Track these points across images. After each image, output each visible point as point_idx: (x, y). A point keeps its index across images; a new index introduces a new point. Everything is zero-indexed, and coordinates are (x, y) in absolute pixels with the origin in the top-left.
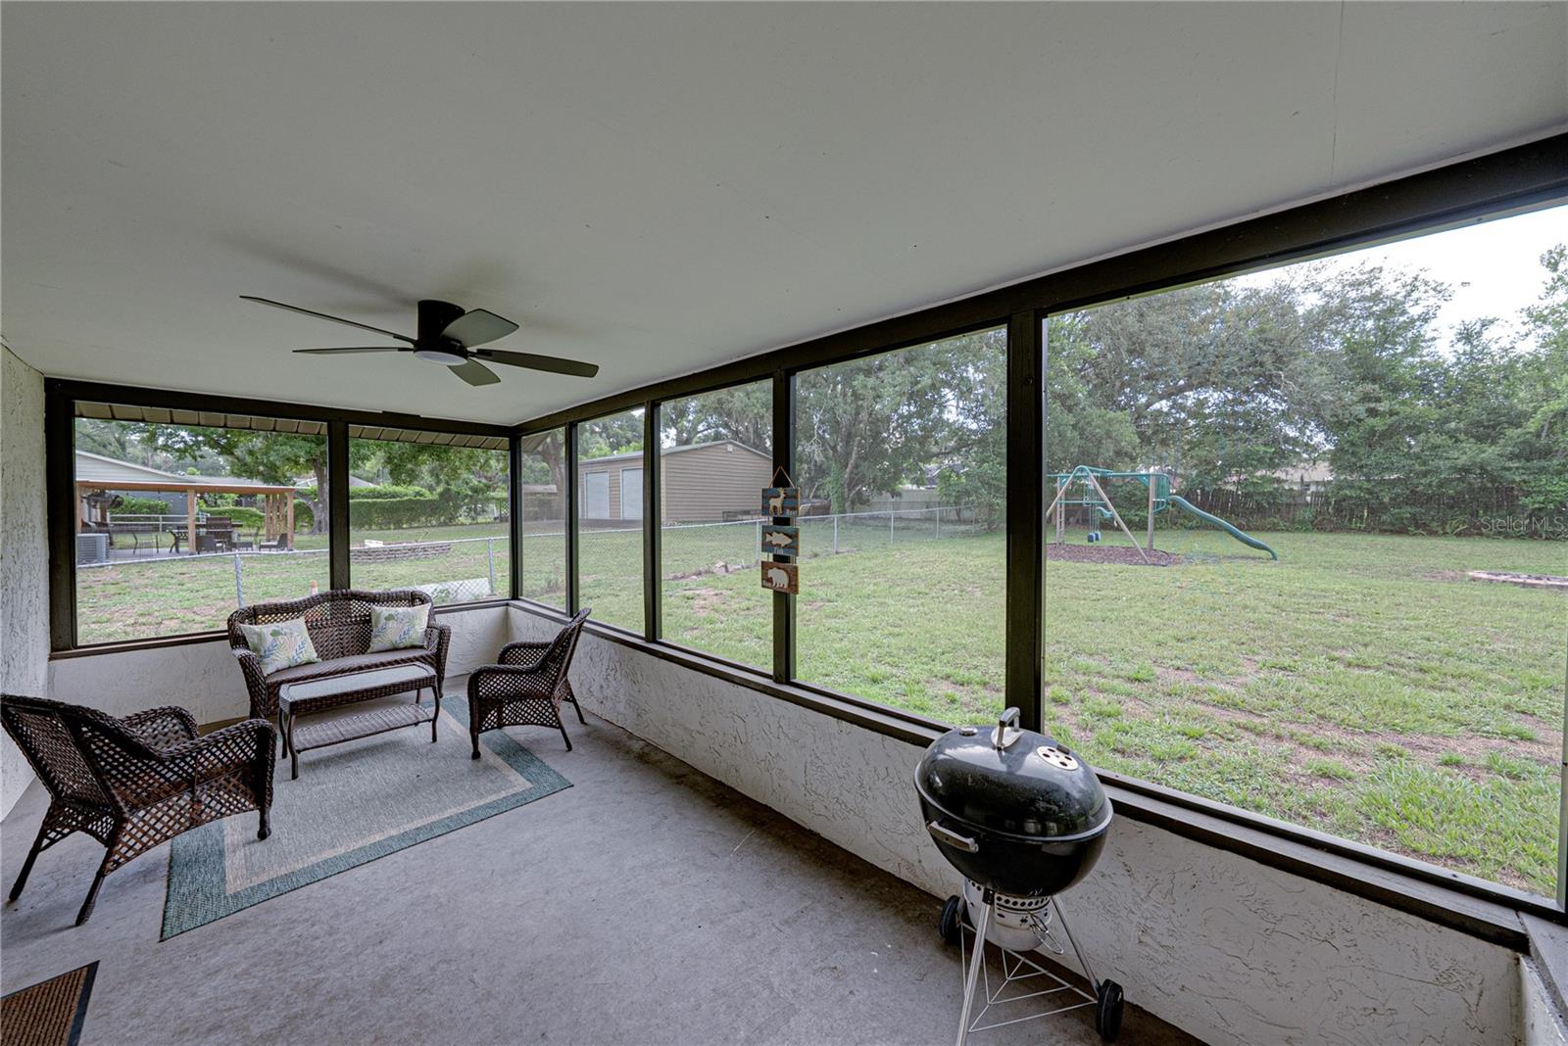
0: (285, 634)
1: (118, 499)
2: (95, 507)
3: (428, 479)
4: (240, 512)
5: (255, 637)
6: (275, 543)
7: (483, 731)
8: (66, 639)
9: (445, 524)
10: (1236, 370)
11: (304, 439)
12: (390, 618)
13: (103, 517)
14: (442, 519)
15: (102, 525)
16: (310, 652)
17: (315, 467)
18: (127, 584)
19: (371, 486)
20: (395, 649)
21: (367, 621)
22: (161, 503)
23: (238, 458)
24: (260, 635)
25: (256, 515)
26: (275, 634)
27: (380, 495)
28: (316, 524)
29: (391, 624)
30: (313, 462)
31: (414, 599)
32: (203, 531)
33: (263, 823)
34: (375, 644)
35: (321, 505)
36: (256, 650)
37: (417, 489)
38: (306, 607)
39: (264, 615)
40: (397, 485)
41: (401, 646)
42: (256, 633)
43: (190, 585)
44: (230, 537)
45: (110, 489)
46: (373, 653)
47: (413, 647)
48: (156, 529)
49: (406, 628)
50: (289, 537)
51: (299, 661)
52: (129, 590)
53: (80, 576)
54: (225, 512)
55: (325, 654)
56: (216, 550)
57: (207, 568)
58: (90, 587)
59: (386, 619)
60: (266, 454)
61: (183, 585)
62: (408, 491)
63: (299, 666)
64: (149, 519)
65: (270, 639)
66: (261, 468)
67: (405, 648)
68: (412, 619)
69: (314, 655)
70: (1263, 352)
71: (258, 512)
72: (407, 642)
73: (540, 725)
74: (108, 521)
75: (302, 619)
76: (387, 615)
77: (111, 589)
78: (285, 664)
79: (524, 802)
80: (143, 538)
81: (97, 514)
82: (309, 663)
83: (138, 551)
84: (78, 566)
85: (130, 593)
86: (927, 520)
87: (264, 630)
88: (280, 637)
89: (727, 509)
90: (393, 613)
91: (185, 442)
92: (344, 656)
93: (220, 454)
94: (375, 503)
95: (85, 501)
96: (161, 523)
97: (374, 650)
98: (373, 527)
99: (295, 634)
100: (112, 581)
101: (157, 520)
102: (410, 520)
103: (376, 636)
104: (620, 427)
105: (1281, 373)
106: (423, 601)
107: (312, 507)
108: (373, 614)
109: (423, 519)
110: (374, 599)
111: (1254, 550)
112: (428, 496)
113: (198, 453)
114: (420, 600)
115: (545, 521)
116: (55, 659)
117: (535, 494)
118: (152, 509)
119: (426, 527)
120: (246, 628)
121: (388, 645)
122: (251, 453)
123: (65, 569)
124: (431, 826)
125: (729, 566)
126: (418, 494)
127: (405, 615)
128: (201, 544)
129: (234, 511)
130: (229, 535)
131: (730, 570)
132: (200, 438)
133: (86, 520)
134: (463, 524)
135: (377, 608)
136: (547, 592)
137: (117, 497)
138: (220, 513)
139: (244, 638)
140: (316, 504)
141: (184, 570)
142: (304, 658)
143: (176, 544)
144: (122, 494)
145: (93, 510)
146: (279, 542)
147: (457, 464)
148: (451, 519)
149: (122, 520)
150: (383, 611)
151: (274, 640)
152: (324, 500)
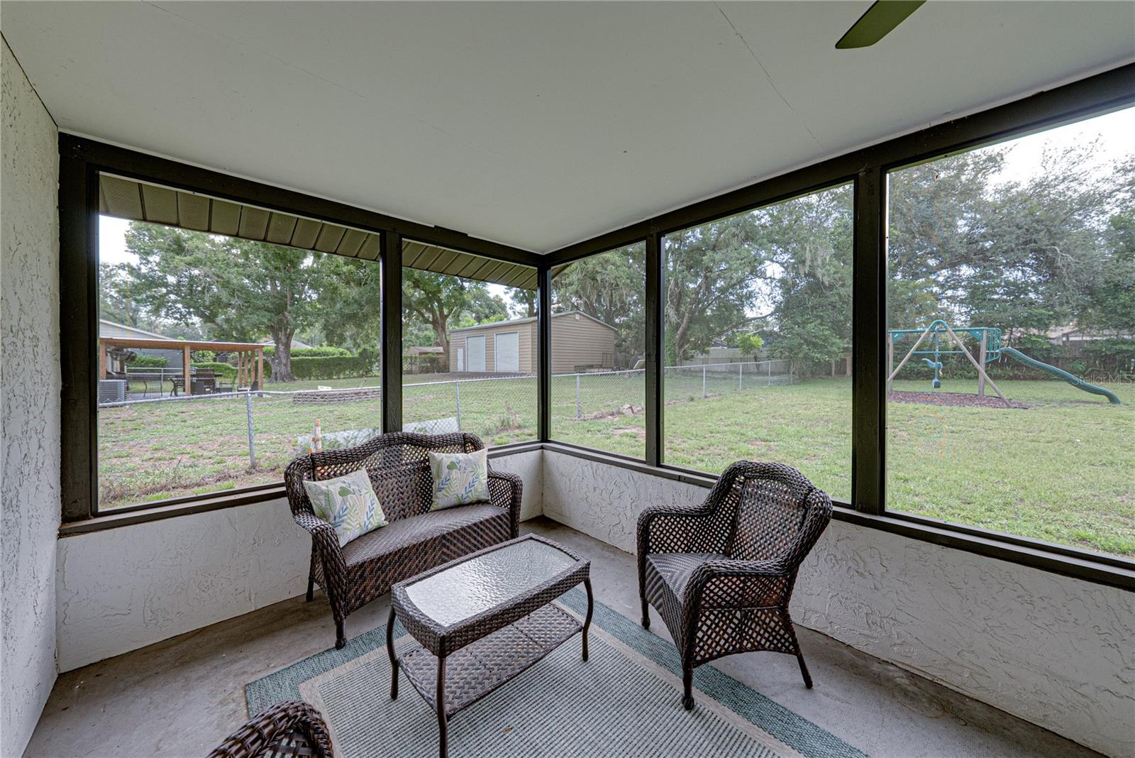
0: (352, 492)
1: (133, 355)
2: (116, 359)
3: (349, 343)
4: (218, 366)
5: (322, 497)
7: (699, 664)
8: (83, 505)
9: (362, 376)
10: (1014, 246)
12: (452, 466)
13: (122, 369)
14: (361, 372)
15: (121, 374)
17: (273, 332)
18: (141, 421)
19: (309, 348)
20: (461, 505)
21: (425, 469)
22: (163, 359)
23: (218, 325)
24: (327, 495)
25: (229, 369)
26: (343, 492)
27: (316, 354)
28: (273, 376)
29: (455, 474)
31: (467, 443)
32: (195, 379)
34: (440, 500)
36: (324, 516)
37: (341, 350)
38: (365, 456)
39: (323, 466)
40: (331, 346)
41: (467, 501)
42: (322, 493)
43: (191, 422)
44: (214, 384)
45: (126, 348)
46: (438, 510)
47: (481, 502)
48: (159, 378)
49: (471, 479)
50: (260, 384)
51: (370, 527)
52: (143, 425)
53: (101, 415)
54: (207, 366)
55: (392, 514)
56: (205, 393)
57: (200, 408)
58: (112, 423)
59: (449, 467)
60: (240, 321)
61: (185, 421)
62: (334, 351)
63: (370, 535)
64: (152, 371)
65: (339, 499)
68: (472, 467)
69: (383, 518)
70: (1038, 232)
71: (231, 366)
72: (473, 496)
73: (774, 650)
74: (125, 372)
75: (366, 470)
76: (449, 463)
77: (130, 425)
78: (357, 533)
80: (150, 386)
81: (117, 364)
82: (378, 528)
83: (147, 395)
84: (100, 404)
85: (144, 428)
86: (731, 372)
87: (331, 488)
88: (347, 496)
89: (577, 364)
90: (455, 460)
91: (181, 313)
93: (204, 321)
94: (313, 360)
95: (109, 354)
96: (163, 374)
97: (440, 507)
98: (313, 378)
100: (129, 418)
101: (160, 371)
102: (338, 373)
103: (440, 490)
104: (480, 306)
105: (1056, 248)
108: (431, 460)
109: (347, 373)
111: (1093, 395)
112: (349, 355)
115: (436, 373)
117: (427, 353)
118: (155, 364)
119: (350, 377)
121: (454, 501)
122: (227, 321)
123: (83, 406)
125: (633, 408)
126: (341, 354)
127: (464, 462)
128: (195, 389)
129: (213, 366)
130: (213, 383)
131: (635, 411)
132: (192, 310)
133: (110, 371)
134: (375, 376)
135: (435, 454)
136: (502, 430)
137: (132, 353)
138: (204, 366)
139: (306, 497)
140: (273, 360)
141: (184, 409)
142: (374, 523)
143: (175, 390)
144: (136, 351)
145: (115, 362)
146: (252, 387)
147: (370, 331)
148: (366, 372)
149: (135, 371)
150: (442, 457)
151: (344, 502)
152: (279, 357)
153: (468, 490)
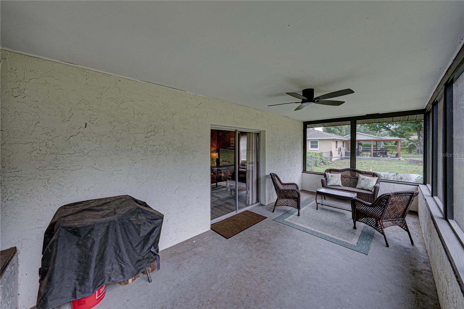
0: (334, 177)
6: (395, 156)
7: (358, 221)
8: (305, 169)
11: (411, 122)
12: (363, 179)
16: (340, 183)
17: (417, 132)
20: (363, 189)
21: (357, 179)
23: (391, 131)
24: (328, 175)
26: (332, 176)
28: (416, 151)
29: (363, 181)
30: (417, 130)
31: (374, 175)
33: (299, 213)
34: (358, 186)
35: (419, 144)
36: (327, 179)
38: (342, 171)
46: (357, 188)
47: (368, 190)
49: (367, 184)
50: (399, 155)
55: (344, 184)
59: (362, 179)
63: (336, 186)
65: (330, 177)
66: (398, 134)
67: (366, 190)
68: (369, 181)
69: (341, 184)
72: (366, 188)
75: (341, 174)
78: (332, 184)
79: (346, 246)
82: (339, 186)
87: (330, 175)
88: (332, 177)
90: (364, 178)
92: (350, 187)
93: (386, 130)
99: (336, 177)
103: (358, 184)
106: (377, 176)
107: (415, 145)
108: (359, 177)
110: (360, 172)
113: (381, 130)
114: (376, 175)
116: (304, 173)
120: (328, 174)
121: (361, 187)
124: (319, 234)
127: (368, 179)
135: (360, 175)
139: (326, 176)
140: (417, 144)
142: (337, 184)
146: (396, 156)
149: (365, 148)
150: (361, 176)
151: (331, 178)
152: (420, 143)
153: (365, 186)
